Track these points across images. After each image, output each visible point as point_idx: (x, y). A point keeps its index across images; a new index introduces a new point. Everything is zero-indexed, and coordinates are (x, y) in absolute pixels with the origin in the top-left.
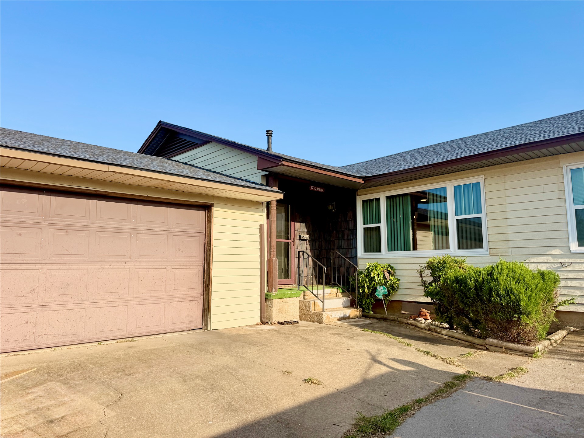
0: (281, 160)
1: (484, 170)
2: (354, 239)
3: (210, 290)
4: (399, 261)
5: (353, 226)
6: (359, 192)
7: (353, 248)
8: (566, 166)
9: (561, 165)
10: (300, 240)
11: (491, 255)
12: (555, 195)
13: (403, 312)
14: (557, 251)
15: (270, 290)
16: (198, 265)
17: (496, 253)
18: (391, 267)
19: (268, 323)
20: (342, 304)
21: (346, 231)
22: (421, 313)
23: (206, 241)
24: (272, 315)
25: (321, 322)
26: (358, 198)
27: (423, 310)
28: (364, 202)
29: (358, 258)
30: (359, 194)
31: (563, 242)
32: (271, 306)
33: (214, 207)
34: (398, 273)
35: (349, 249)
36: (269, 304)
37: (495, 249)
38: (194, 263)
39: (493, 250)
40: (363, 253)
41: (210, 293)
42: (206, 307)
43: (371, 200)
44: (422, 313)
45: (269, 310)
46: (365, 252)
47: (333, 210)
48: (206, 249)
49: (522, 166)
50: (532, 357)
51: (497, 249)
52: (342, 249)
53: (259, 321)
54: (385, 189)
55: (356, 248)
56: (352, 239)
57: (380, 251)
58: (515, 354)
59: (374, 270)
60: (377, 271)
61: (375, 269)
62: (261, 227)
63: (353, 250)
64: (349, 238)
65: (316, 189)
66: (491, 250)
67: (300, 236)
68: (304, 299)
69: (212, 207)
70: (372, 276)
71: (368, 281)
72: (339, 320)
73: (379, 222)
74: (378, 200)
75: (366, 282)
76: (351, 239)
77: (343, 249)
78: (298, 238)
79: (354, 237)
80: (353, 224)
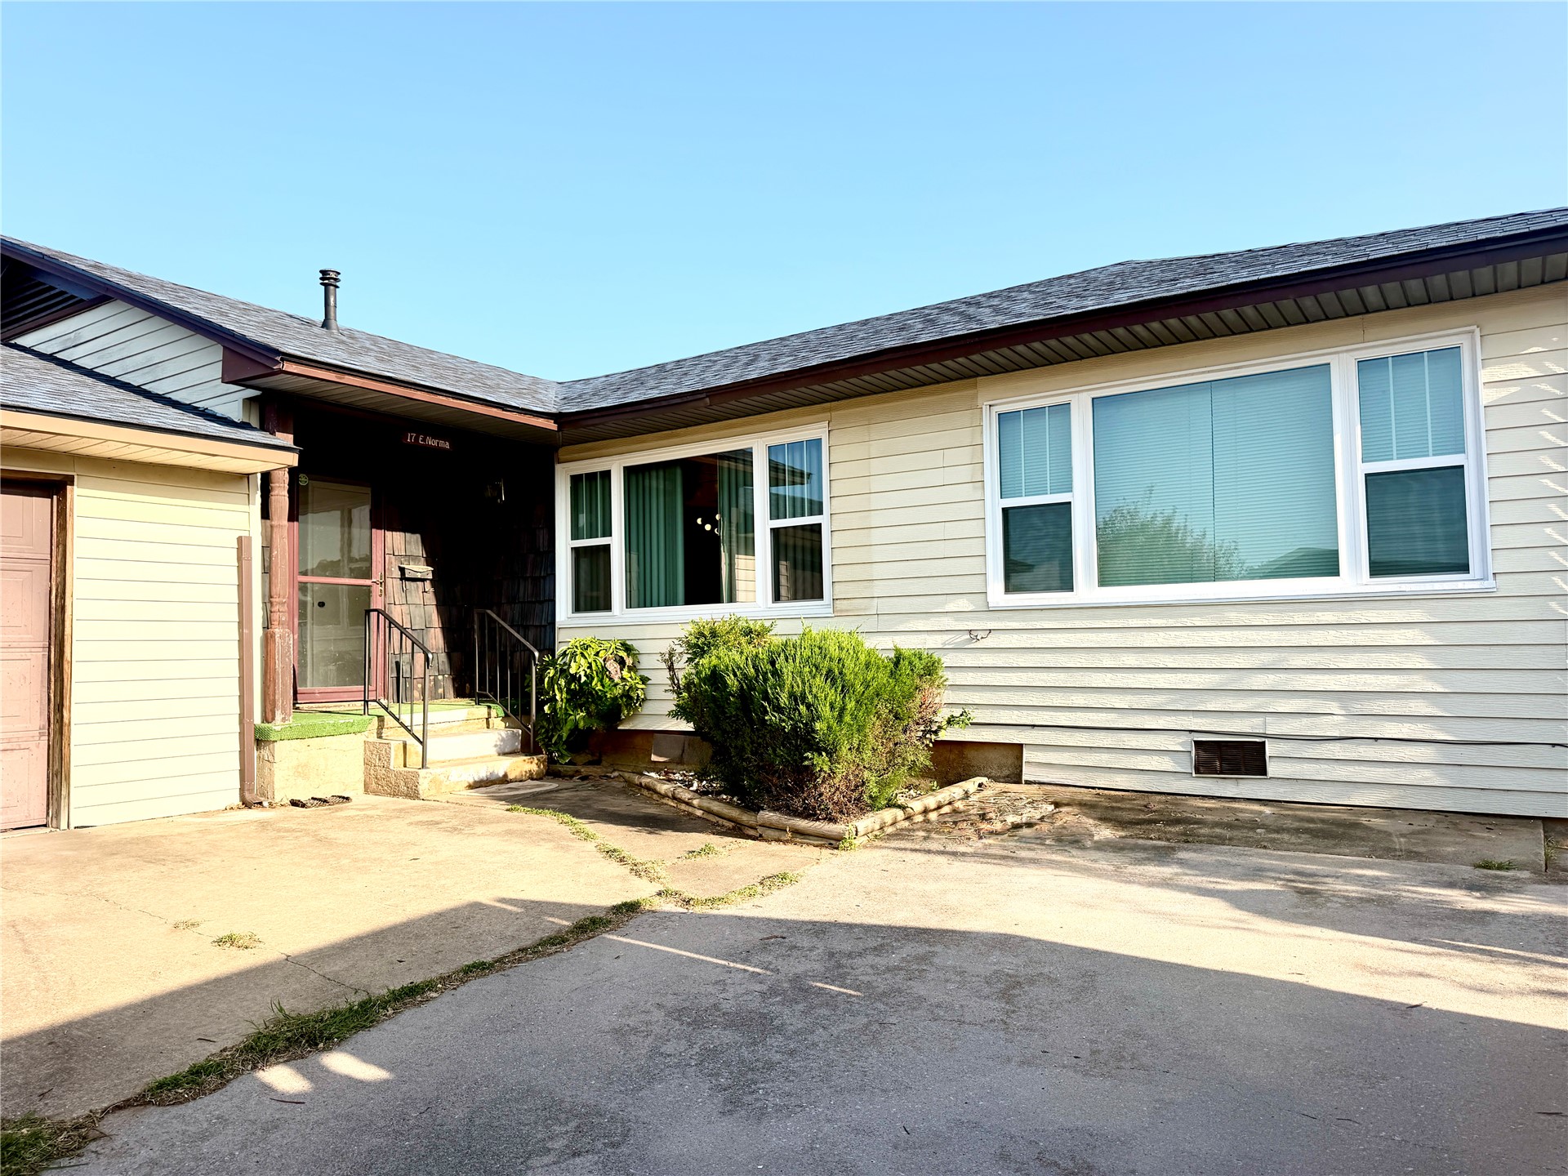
0: (278, 358)
1: (830, 410)
2: (548, 578)
3: (66, 720)
4: (649, 632)
5: (546, 544)
6: (562, 452)
7: (546, 601)
8: (990, 406)
9: (979, 402)
10: (401, 579)
11: (838, 614)
12: (965, 473)
13: (654, 758)
14: (963, 604)
15: (269, 716)
16: (28, 650)
17: (847, 611)
18: (628, 649)
19: (261, 803)
20: (496, 746)
21: (531, 557)
23: (54, 583)
24: (273, 782)
25: (413, 794)
26: (558, 468)
28: (576, 480)
29: (557, 626)
30: (561, 457)
31: (974, 584)
32: (271, 759)
33: (75, 487)
34: (646, 663)
35: (537, 604)
36: (265, 753)
37: (845, 601)
38: (15, 644)
39: (842, 601)
40: (570, 614)
41: (65, 729)
42: (57, 767)
43: (591, 477)
45: (266, 771)
46: (576, 609)
47: (499, 501)
48: (53, 605)
49: (904, 402)
50: (837, 848)
51: (849, 601)
52: (519, 602)
53: (237, 801)
54: (624, 448)
55: (554, 601)
56: (544, 578)
57: (608, 607)
58: (808, 844)
59: (577, 657)
60: (586, 658)
61: (582, 653)
62: (242, 545)
63: (546, 605)
64: (537, 575)
65: (424, 440)
66: (838, 602)
67: (402, 570)
68: (380, 737)
69: (69, 487)
70: (572, 671)
71: (563, 684)
72: (471, 787)
73: (607, 532)
74: (606, 475)
75: (558, 689)
76: (540, 577)
77: (522, 603)
78: (398, 574)
79: (549, 572)
80: (546, 537)
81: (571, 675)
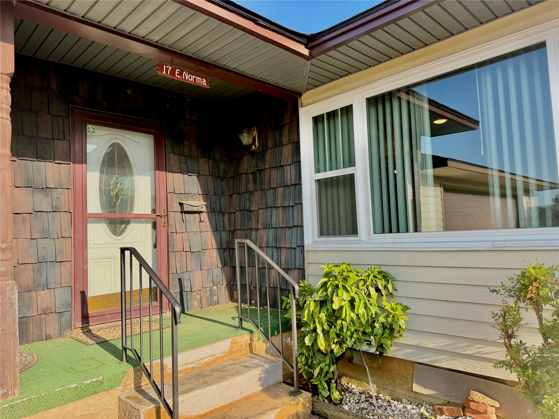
2: (296, 207)
4: (404, 258)
5: (293, 178)
6: (305, 98)
7: (295, 226)
10: (182, 212)
13: (416, 388)
18: (386, 277)
20: (260, 379)
21: (280, 190)
22: (471, 403)
26: (302, 111)
27: (476, 396)
28: (317, 120)
29: (305, 249)
30: (304, 102)
34: (403, 290)
35: (287, 229)
40: (316, 238)
43: (332, 115)
44: (472, 405)
46: (322, 234)
47: (253, 147)
52: (272, 228)
55: (301, 226)
56: (293, 207)
57: (354, 231)
59: (339, 291)
60: (348, 291)
61: (343, 286)
63: (294, 230)
64: (287, 204)
65: (181, 74)
67: (181, 204)
70: (336, 306)
73: (351, 162)
74: (348, 111)
75: (319, 322)
76: (290, 206)
77: (274, 228)
78: (179, 208)
79: (297, 202)
80: (293, 172)
81: (334, 311)
